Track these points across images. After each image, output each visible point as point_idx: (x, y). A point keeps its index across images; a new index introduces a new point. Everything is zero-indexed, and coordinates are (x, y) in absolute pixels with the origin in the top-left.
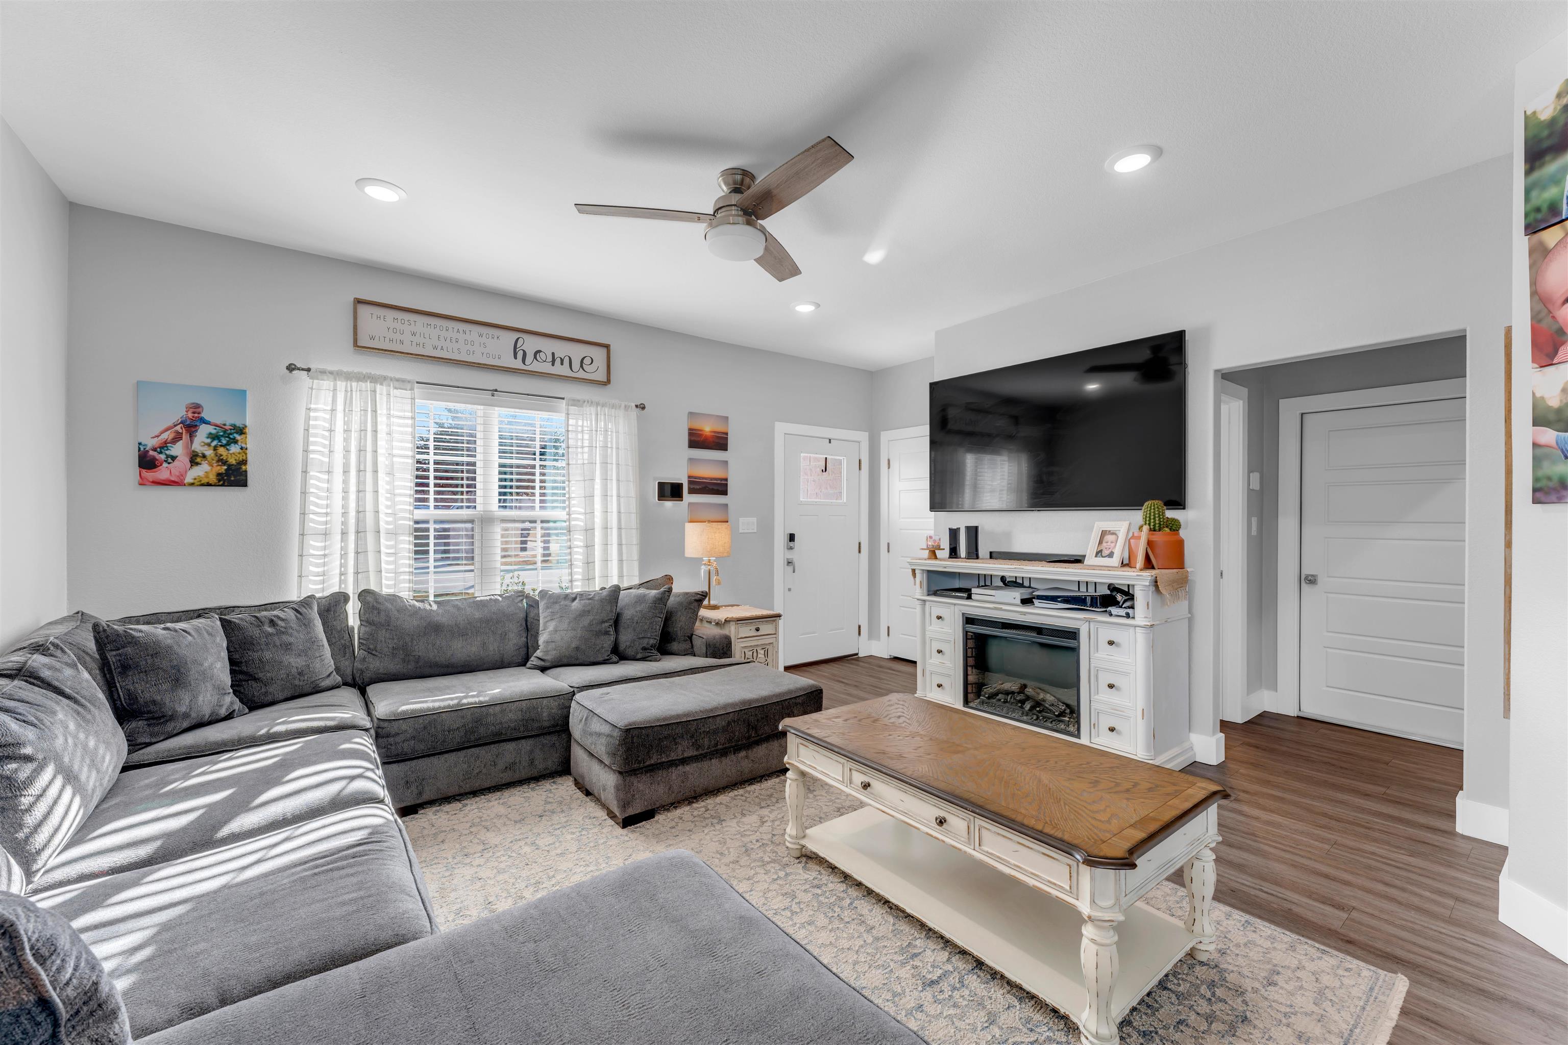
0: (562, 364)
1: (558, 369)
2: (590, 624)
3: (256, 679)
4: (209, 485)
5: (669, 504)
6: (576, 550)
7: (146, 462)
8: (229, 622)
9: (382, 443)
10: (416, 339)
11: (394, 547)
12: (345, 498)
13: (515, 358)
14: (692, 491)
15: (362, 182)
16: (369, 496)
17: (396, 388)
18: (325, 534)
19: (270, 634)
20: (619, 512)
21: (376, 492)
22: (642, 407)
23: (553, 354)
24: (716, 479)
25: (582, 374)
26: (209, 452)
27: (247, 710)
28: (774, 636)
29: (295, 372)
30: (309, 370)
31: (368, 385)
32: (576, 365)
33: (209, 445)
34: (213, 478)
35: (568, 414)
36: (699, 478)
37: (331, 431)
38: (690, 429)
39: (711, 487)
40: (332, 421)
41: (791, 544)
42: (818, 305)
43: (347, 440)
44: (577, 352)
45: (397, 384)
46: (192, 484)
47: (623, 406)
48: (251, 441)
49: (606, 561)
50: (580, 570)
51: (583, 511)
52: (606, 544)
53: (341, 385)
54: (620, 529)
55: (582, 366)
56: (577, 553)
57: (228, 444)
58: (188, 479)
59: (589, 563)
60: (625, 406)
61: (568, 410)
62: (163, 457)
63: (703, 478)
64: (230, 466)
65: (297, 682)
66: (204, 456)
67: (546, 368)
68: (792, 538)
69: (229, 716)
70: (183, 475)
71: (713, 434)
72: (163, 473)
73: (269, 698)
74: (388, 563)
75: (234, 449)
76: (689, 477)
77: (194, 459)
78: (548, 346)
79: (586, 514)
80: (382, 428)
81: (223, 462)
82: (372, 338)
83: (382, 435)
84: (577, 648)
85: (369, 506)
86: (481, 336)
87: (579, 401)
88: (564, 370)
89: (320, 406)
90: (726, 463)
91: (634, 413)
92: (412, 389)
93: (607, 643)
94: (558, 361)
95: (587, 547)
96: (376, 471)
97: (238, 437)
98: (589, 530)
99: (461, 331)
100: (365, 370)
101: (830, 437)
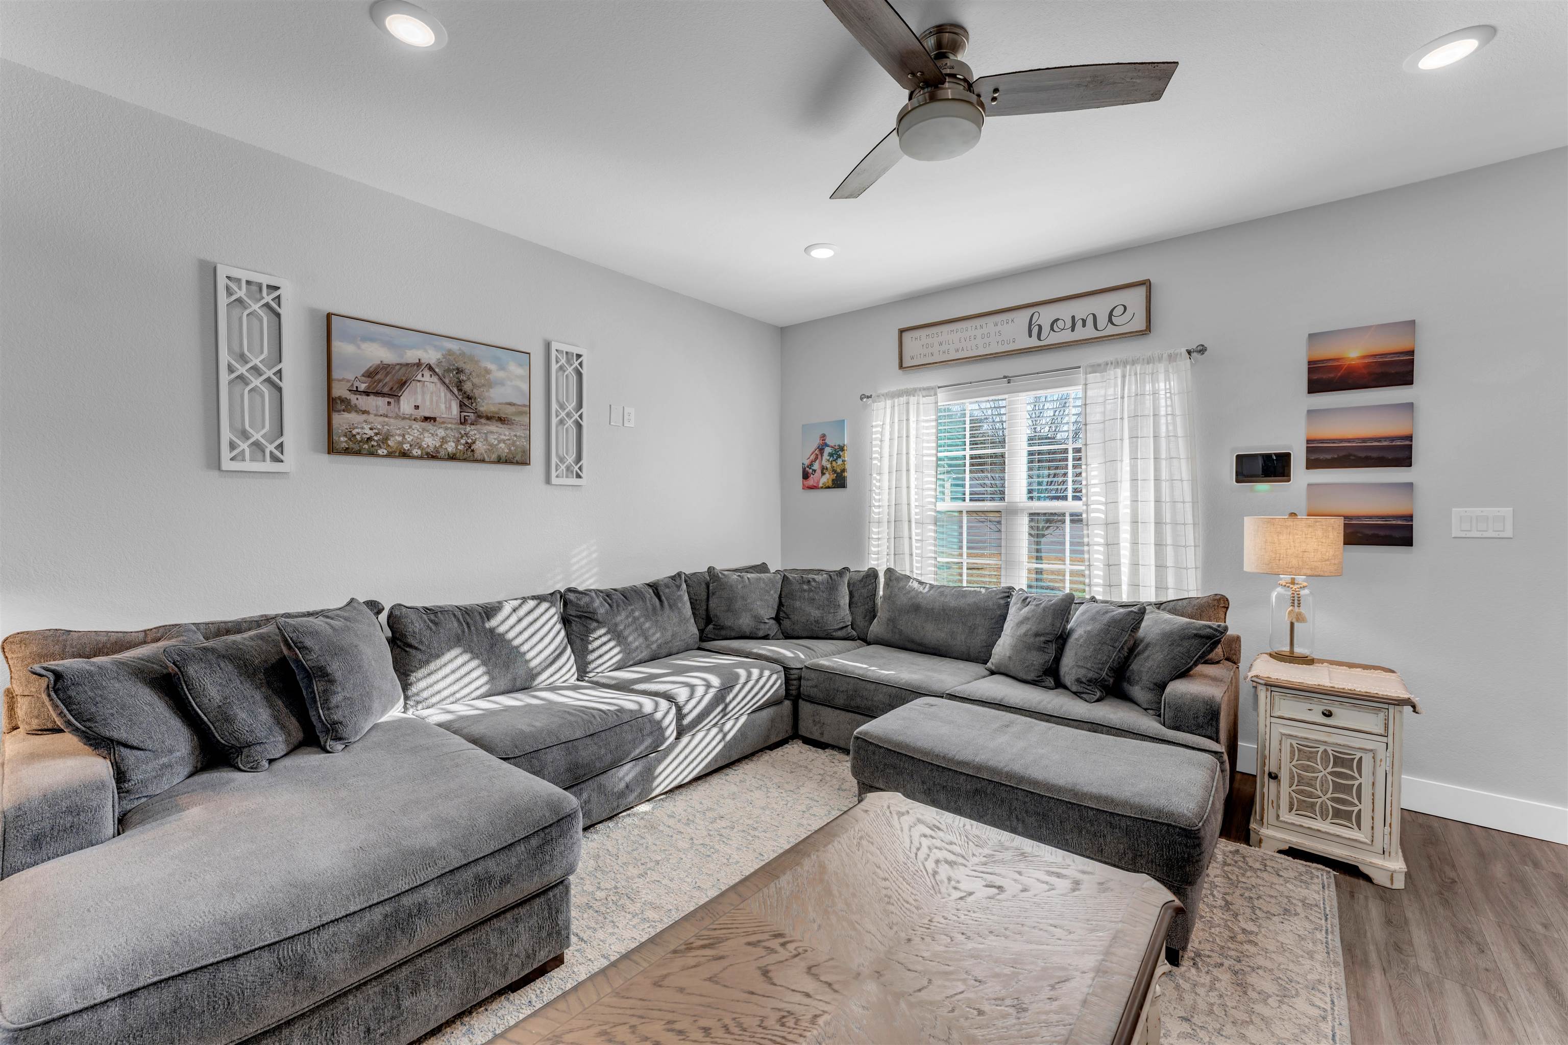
0: (1084, 326)
1: (1081, 333)
3: (789, 618)
4: (829, 487)
5: (1263, 488)
6: (1096, 548)
7: (806, 476)
8: (787, 578)
9: (912, 445)
10: (944, 347)
11: (922, 534)
12: (889, 494)
13: (1030, 336)
14: (1312, 464)
15: (807, 249)
16: (904, 491)
17: (923, 397)
18: (879, 522)
19: (805, 591)
20: (1158, 501)
21: (908, 487)
22: (1202, 350)
23: (1073, 317)
24: (1380, 439)
25: (1111, 330)
26: (829, 466)
27: (781, 636)
28: (1385, 739)
29: (865, 400)
30: (871, 397)
31: (903, 399)
32: (1102, 321)
33: (828, 460)
34: (830, 484)
35: (1086, 385)
36: (1333, 441)
37: (881, 441)
38: (1310, 363)
39: (1363, 454)
40: (882, 434)
43: (891, 446)
44: (1101, 306)
45: (924, 393)
46: (822, 488)
47: (1165, 356)
48: (847, 456)
49: (1135, 565)
50: (1101, 573)
51: (1103, 500)
52: (1135, 543)
53: (889, 402)
54: (1158, 523)
55: (1110, 321)
56: (1098, 552)
57: (837, 459)
58: (821, 485)
59: (1112, 566)
60: (1170, 356)
61: (1086, 379)
62: (811, 471)
64: (837, 474)
65: (813, 627)
66: (827, 469)
67: (1067, 336)
69: (766, 637)
70: (818, 482)
72: (811, 482)
73: (796, 634)
74: (917, 548)
75: (840, 462)
76: (1308, 441)
77: (823, 470)
78: (1064, 311)
79: (1106, 504)
80: (913, 433)
81: (834, 471)
82: (912, 358)
83: (912, 439)
85: (905, 501)
86: (996, 325)
87: (1099, 365)
88: (1089, 332)
89: (879, 422)
91: (1185, 363)
92: (936, 394)
94: (1079, 324)
95: (1107, 545)
96: (908, 470)
97: (841, 453)
98: (1111, 525)
99: (978, 327)
100: (903, 387)
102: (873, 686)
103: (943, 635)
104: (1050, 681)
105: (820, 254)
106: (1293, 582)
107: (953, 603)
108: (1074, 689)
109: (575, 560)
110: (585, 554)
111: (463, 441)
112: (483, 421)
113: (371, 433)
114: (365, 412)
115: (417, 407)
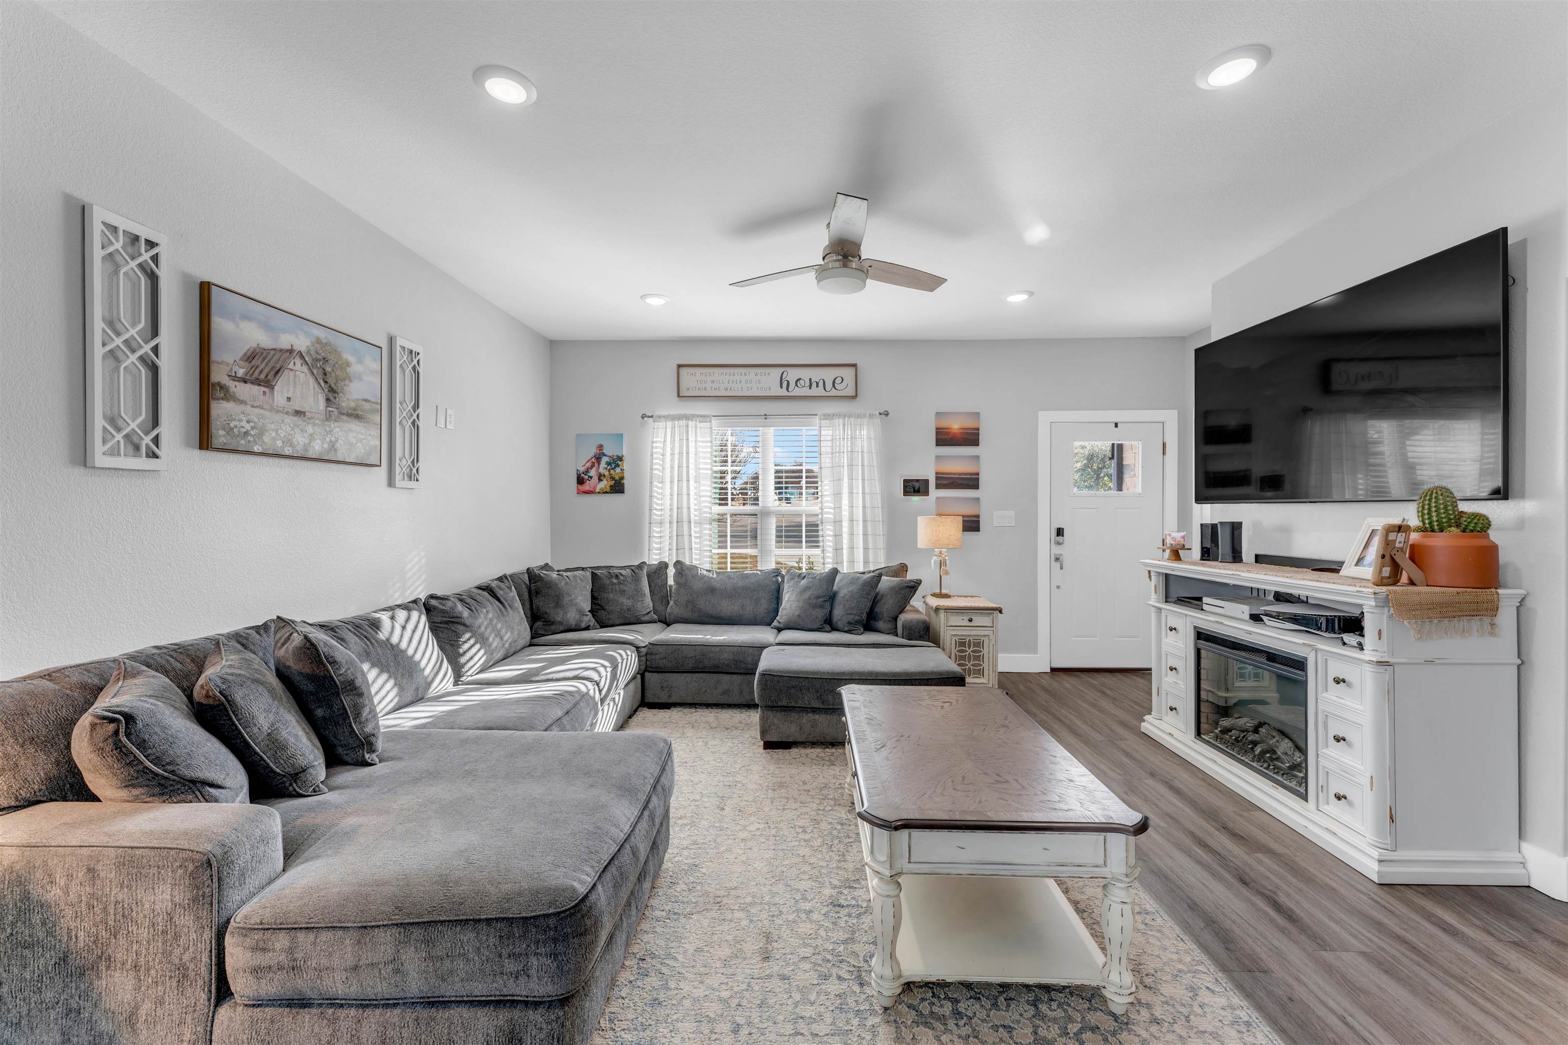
0: (817, 386)
1: (815, 391)
2: (809, 598)
3: (604, 609)
4: (606, 493)
5: (915, 499)
6: (827, 538)
7: (580, 481)
8: (596, 574)
9: (692, 461)
10: (715, 385)
11: (700, 532)
12: (671, 499)
13: (781, 387)
14: (939, 486)
15: (643, 297)
16: (685, 497)
17: (700, 422)
18: (661, 523)
19: (615, 584)
20: (864, 507)
21: (688, 494)
22: (887, 414)
23: (810, 379)
24: (966, 474)
25: (834, 393)
26: (607, 473)
27: (598, 627)
28: (992, 629)
29: (645, 419)
30: (652, 417)
31: (683, 422)
32: (829, 385)
33: (606, 469)
34: (608, 489)
35: (821, 427)
36: (947, 474)
37: (663, 455)
38: (937, 429)
39: (960, 482)
40: (664, 449)
41: (1060, 539)
42: (1031, 293)
43: (672, 460)
44: (828, 375)
45: (701, 419)
46: (599, 493)
47: (867, 415)
48: (626, 465)
49: (852, 548)
50: (831, 555)
51: (832, 506)
52: (852, 534)
53: (669, 424)
54: (865, 521)
55: (834, 386)
56: (829, 541)
57: (615, 468)
58: (598, 490)
59: (838, 550)
60: (870, 415)
61: (820, 423)
62: (587, 477)
63: (951, 474)
64: (616, 481)
65: (626, 615)
66: (604, 476)
67: (805, 392)
68: (1060, 532)
69: (587, 628)
70: (595, 487)
71: (962, 431)
72: (586, 487)
73: (611, 622)
74: (696, 543)
75: (618, 470)
76: (937, 473)
77: (600, 477)
78: (805, 374)
79: (834, 508)
80: (692, 450)
81: (612, 478)
82: (688, 389)
83: (692, 455)
84: (799, 616)
85: (685, 505)
86: (756, 375)
87: (829, 415)
88: (820, 391)
89: (659, 439)
90: (977, 457)
91: (878, 421)
92: (710, 421)
93: (820, 614)
94: (814, 385)
95: (836, 536)
96: (688, 481)
97: (620, 463)
98: (837, 522)
99: (743, 374)
100: (682, 413)
101: (1116, 421)
102: (718, 649)
103: (736, 608)
104: (828, 627)
105: (655, 302)
106: (941, 553)
107: (741, 584)
108: (846, 629)
109: (409, 566)
110: (416, 560)
111: (328, 439)
112: (344, 417)
113: (248, 427)
114: (243, 402)
115: (289, 399)
